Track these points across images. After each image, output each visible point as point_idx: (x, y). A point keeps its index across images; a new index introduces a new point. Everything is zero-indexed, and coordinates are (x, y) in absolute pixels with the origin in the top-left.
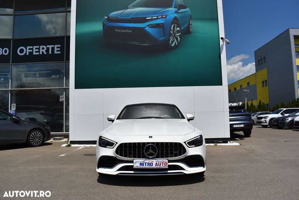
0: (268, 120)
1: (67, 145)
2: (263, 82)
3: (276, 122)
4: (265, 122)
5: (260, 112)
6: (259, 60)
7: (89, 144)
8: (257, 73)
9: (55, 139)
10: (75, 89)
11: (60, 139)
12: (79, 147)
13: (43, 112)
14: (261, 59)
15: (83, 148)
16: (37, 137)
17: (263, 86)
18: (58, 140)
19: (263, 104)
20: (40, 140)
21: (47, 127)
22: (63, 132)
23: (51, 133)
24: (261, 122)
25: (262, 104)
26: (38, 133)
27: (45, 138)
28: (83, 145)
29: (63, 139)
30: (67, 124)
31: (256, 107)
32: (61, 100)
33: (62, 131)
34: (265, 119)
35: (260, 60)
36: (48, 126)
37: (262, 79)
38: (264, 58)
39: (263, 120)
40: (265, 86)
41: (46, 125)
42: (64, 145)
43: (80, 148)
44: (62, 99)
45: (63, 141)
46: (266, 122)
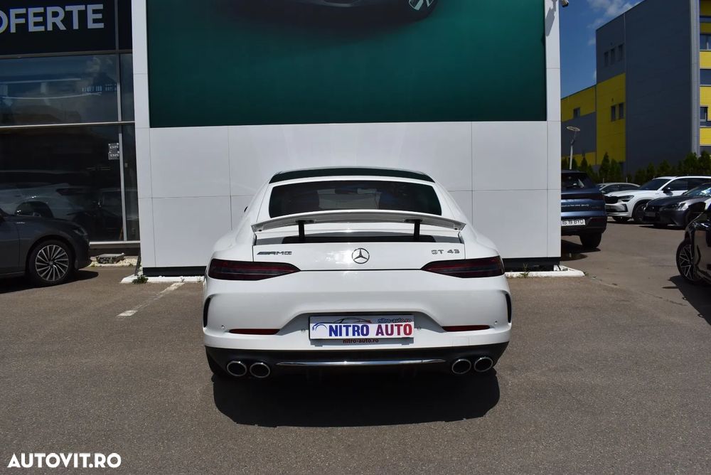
0: (631, 204)
1: (136, 278)
2: (613, 108)
3: (653, 211)
4: (623, 209)
5: (607, 185)
6: (606, 54)
7: (194, 276)
8: (600, 84)
9: (102, 260)
10: (151, 127)
11: (116, 260)
12: (170, 284)
13: (65, 186)
14: (613, 50)
15: (180, 288)
16: (54, 259)
17: (613, 118)
18: (110, 261)
19: (614, 162)
20: (63, 267)
21: (79, 231)
22: (122, 239)
23: (91, 243)
24: (614, 210)
25: (610, 162)
26: (56, 249)
27: (77, 261)
28: (179, 279)
29: (123, 260)
30: (133, 217)
31: (596, 171)
32: (111, 156)
33: (118, 236)
34: (624, 201)
35: (610, 54)
36: (83, 230)
37: (613, 100)
38: (621, 47)
39: (619, 204)
40: (617, 117)
41: (77, 225)
42: (128, 280)
43: (173, 287)
44: (116, 151)
45: (125, 264)
46: (626, 210)
